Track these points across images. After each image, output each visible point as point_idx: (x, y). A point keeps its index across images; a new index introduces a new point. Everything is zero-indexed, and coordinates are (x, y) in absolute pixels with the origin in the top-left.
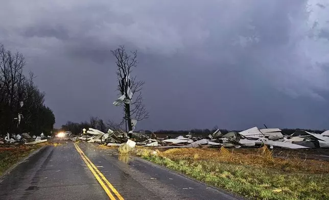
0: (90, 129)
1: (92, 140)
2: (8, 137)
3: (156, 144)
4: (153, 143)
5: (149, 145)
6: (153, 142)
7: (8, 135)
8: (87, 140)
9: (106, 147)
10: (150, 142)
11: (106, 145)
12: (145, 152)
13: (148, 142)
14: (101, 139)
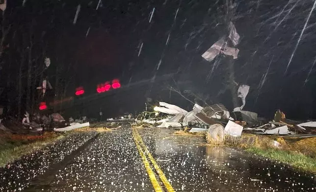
0: (161, 104)
1: (165, 123)
2: (28, 118)
3: (284, 130)
4: (277, 129)
5: (268, 132)
6: (277, 126)
7: (27, 115)
8: (156, 125)
9: (186, 134)
10: (273, 125)
11: (188, 131)
12: (257, 143)
13: (269, 128)
14: (181, 121)
